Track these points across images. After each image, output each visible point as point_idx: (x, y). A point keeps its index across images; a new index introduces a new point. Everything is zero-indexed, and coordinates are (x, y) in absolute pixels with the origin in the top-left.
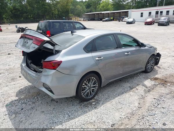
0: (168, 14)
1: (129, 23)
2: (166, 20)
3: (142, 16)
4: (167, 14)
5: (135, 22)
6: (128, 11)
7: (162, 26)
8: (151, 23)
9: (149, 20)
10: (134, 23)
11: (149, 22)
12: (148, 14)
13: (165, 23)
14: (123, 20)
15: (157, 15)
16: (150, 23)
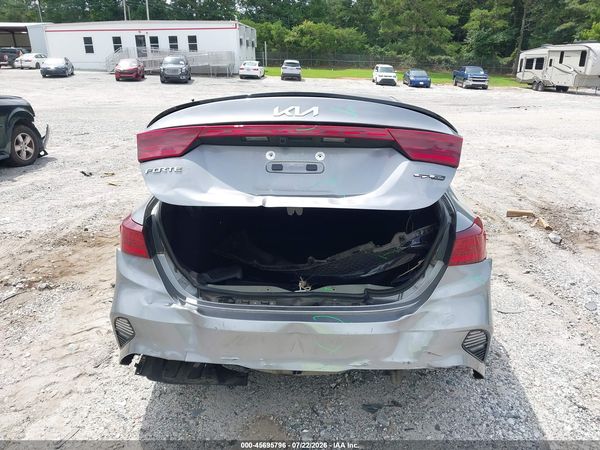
0: (176, 47)
1: (49, 74)
2: (182, 67)
3: (89, 50)
4: (171, 47)
5: (75, 72)
6: (25, 29)
7: (177, 86)
8: (137, 76)
9: (126, 65)
10: (72, 74)
11: (130, 72)
12: (111, 45)
13: (182, 74)
14: (17, 64)
15: (142, 48)
16: (133, 75)
